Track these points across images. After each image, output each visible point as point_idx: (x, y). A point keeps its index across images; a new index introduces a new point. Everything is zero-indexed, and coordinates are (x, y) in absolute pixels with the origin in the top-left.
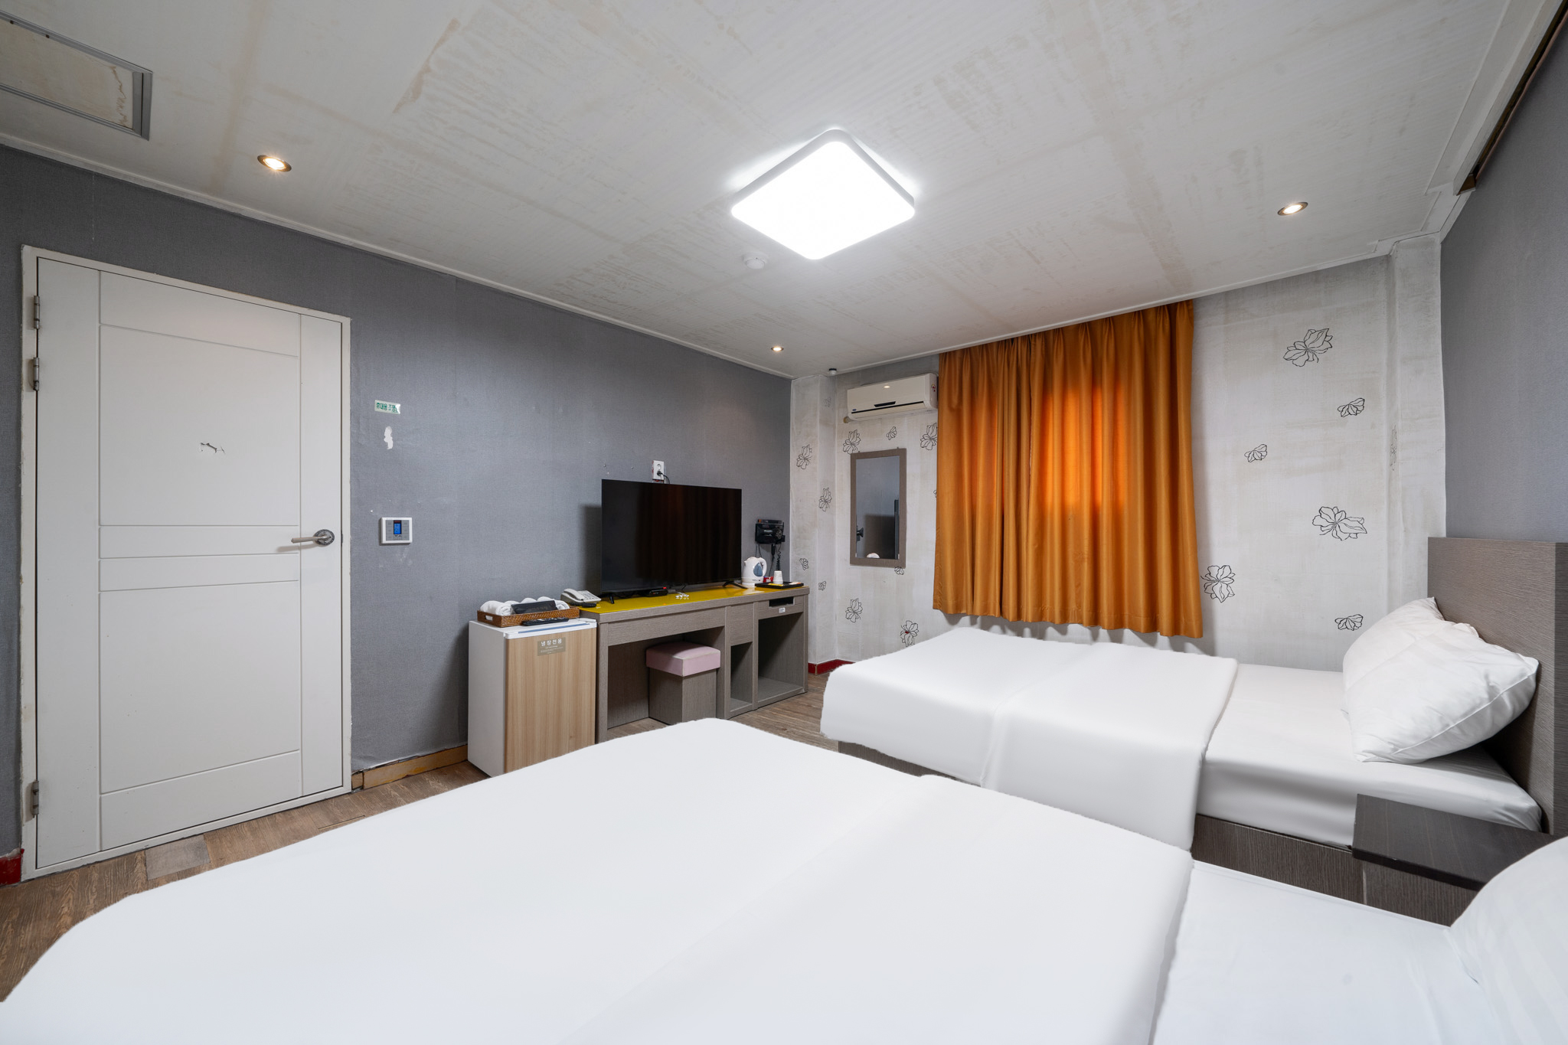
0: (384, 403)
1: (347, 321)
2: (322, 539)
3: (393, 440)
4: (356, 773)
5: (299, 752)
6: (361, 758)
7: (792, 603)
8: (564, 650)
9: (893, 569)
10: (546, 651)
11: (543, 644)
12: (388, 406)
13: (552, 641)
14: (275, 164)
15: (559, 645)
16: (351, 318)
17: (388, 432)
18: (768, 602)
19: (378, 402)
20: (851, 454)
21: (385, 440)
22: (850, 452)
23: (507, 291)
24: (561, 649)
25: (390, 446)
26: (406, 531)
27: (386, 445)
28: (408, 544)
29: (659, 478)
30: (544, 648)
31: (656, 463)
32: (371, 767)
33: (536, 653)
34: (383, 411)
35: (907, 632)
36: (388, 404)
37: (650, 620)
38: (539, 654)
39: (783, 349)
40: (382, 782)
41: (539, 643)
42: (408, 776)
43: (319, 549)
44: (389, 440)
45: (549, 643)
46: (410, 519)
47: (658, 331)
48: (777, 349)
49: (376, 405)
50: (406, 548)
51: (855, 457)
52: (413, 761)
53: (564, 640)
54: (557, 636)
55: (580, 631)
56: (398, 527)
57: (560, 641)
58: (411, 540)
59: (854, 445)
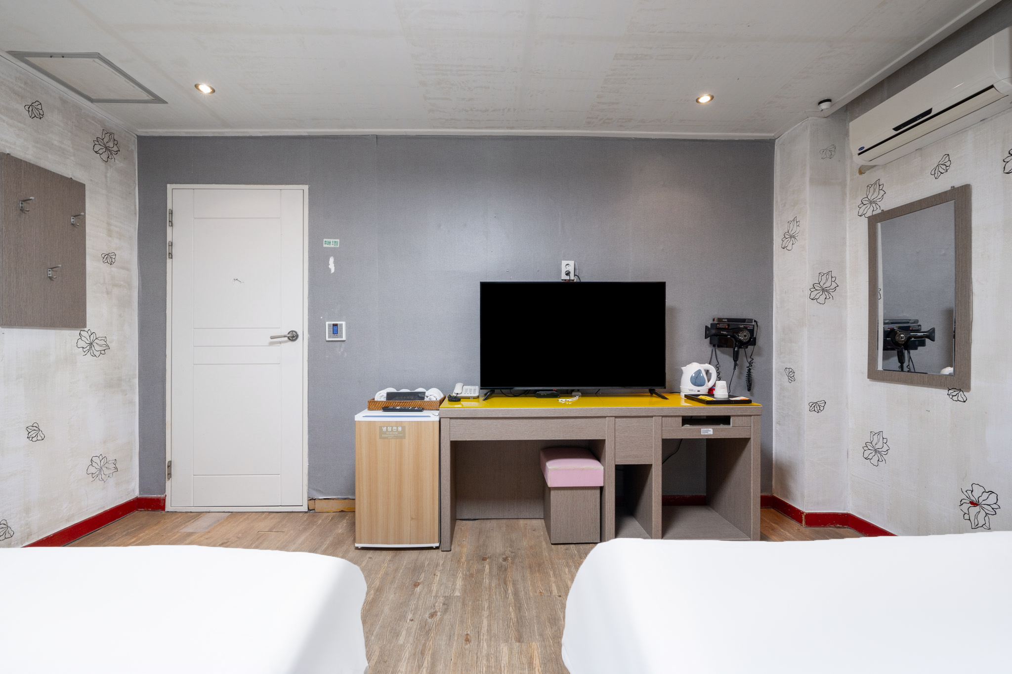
0: (329, 240)
1: (306, 187)
2: (293, 337)
3: (335, 266)
4: (311, 499)
5: (279, 476)
6: (314, 489)
7: (729, 423)
8: (404, 437)
9: (946, 392)
10: (387, 436)
11: (384, 429)
12: (332, 242)
13: (392, 427)
14: (205, 89)
15: (399, 433)
16: (309, 185)
17: (331, 260)
18: (680, 419)
19: (326, 240)
20: (869, 218)
21: (330, 266)
22: (869, 214)
23: (415, 134)
24: (401, 436)
25: (333, 271)
26: (340, 331)
27: (330, 270)
28: (344, 341)
29: (567, 278)
30: (385, 433)
31: (564, 263)
32: (320, 498)
33: (378, 437)
34: (329, 246)
35: (974, 504)
36: (331, 240)
37: (500, 420)
38: (381, 438)
39: (712, 98)
40: (327, 510)
41: (381, 428)
42: (342, 511)
43: (290, 343)
44: (332, 266)
45: (390, 429)
46: (344, 323)
47: (559, 127)
48: (705, 99)
49: (324, 243)
50: (343, 344)
51: (873, 221)
52: (346, 501)
53: (404, 428)
54: (398, 424)
55: (421, 422)
56: (335, 328)
57: (400, 429)
58: (344, 338)
59: (875, 202)
